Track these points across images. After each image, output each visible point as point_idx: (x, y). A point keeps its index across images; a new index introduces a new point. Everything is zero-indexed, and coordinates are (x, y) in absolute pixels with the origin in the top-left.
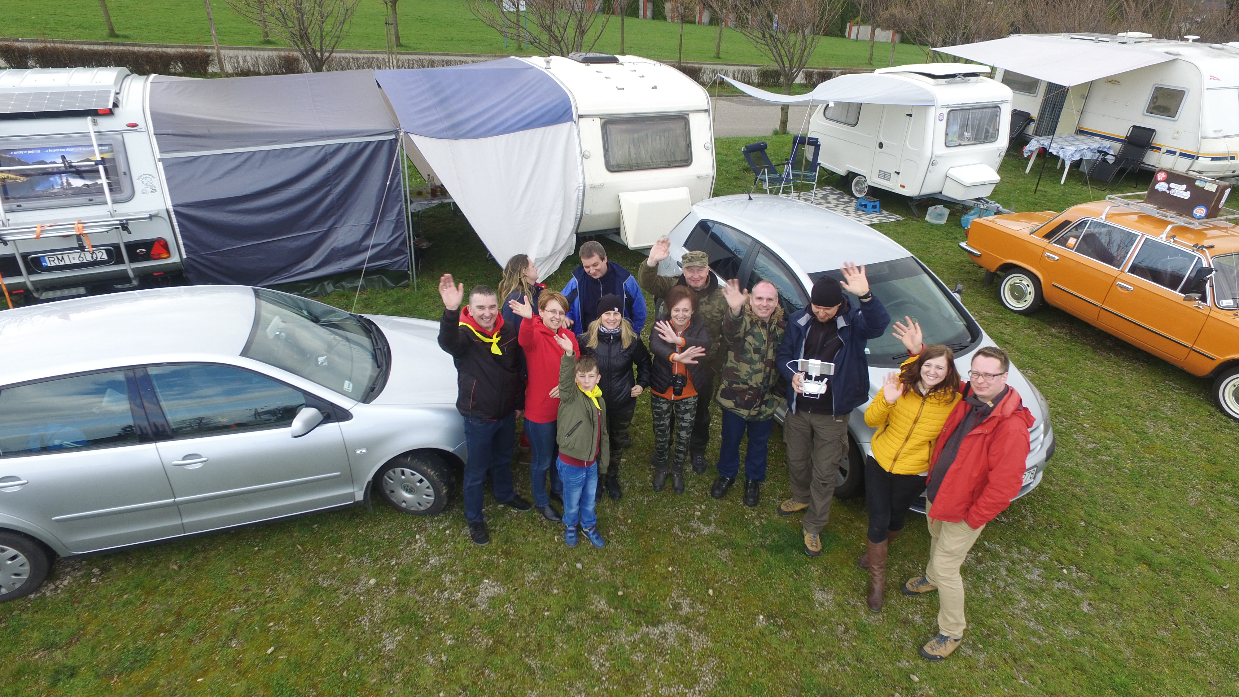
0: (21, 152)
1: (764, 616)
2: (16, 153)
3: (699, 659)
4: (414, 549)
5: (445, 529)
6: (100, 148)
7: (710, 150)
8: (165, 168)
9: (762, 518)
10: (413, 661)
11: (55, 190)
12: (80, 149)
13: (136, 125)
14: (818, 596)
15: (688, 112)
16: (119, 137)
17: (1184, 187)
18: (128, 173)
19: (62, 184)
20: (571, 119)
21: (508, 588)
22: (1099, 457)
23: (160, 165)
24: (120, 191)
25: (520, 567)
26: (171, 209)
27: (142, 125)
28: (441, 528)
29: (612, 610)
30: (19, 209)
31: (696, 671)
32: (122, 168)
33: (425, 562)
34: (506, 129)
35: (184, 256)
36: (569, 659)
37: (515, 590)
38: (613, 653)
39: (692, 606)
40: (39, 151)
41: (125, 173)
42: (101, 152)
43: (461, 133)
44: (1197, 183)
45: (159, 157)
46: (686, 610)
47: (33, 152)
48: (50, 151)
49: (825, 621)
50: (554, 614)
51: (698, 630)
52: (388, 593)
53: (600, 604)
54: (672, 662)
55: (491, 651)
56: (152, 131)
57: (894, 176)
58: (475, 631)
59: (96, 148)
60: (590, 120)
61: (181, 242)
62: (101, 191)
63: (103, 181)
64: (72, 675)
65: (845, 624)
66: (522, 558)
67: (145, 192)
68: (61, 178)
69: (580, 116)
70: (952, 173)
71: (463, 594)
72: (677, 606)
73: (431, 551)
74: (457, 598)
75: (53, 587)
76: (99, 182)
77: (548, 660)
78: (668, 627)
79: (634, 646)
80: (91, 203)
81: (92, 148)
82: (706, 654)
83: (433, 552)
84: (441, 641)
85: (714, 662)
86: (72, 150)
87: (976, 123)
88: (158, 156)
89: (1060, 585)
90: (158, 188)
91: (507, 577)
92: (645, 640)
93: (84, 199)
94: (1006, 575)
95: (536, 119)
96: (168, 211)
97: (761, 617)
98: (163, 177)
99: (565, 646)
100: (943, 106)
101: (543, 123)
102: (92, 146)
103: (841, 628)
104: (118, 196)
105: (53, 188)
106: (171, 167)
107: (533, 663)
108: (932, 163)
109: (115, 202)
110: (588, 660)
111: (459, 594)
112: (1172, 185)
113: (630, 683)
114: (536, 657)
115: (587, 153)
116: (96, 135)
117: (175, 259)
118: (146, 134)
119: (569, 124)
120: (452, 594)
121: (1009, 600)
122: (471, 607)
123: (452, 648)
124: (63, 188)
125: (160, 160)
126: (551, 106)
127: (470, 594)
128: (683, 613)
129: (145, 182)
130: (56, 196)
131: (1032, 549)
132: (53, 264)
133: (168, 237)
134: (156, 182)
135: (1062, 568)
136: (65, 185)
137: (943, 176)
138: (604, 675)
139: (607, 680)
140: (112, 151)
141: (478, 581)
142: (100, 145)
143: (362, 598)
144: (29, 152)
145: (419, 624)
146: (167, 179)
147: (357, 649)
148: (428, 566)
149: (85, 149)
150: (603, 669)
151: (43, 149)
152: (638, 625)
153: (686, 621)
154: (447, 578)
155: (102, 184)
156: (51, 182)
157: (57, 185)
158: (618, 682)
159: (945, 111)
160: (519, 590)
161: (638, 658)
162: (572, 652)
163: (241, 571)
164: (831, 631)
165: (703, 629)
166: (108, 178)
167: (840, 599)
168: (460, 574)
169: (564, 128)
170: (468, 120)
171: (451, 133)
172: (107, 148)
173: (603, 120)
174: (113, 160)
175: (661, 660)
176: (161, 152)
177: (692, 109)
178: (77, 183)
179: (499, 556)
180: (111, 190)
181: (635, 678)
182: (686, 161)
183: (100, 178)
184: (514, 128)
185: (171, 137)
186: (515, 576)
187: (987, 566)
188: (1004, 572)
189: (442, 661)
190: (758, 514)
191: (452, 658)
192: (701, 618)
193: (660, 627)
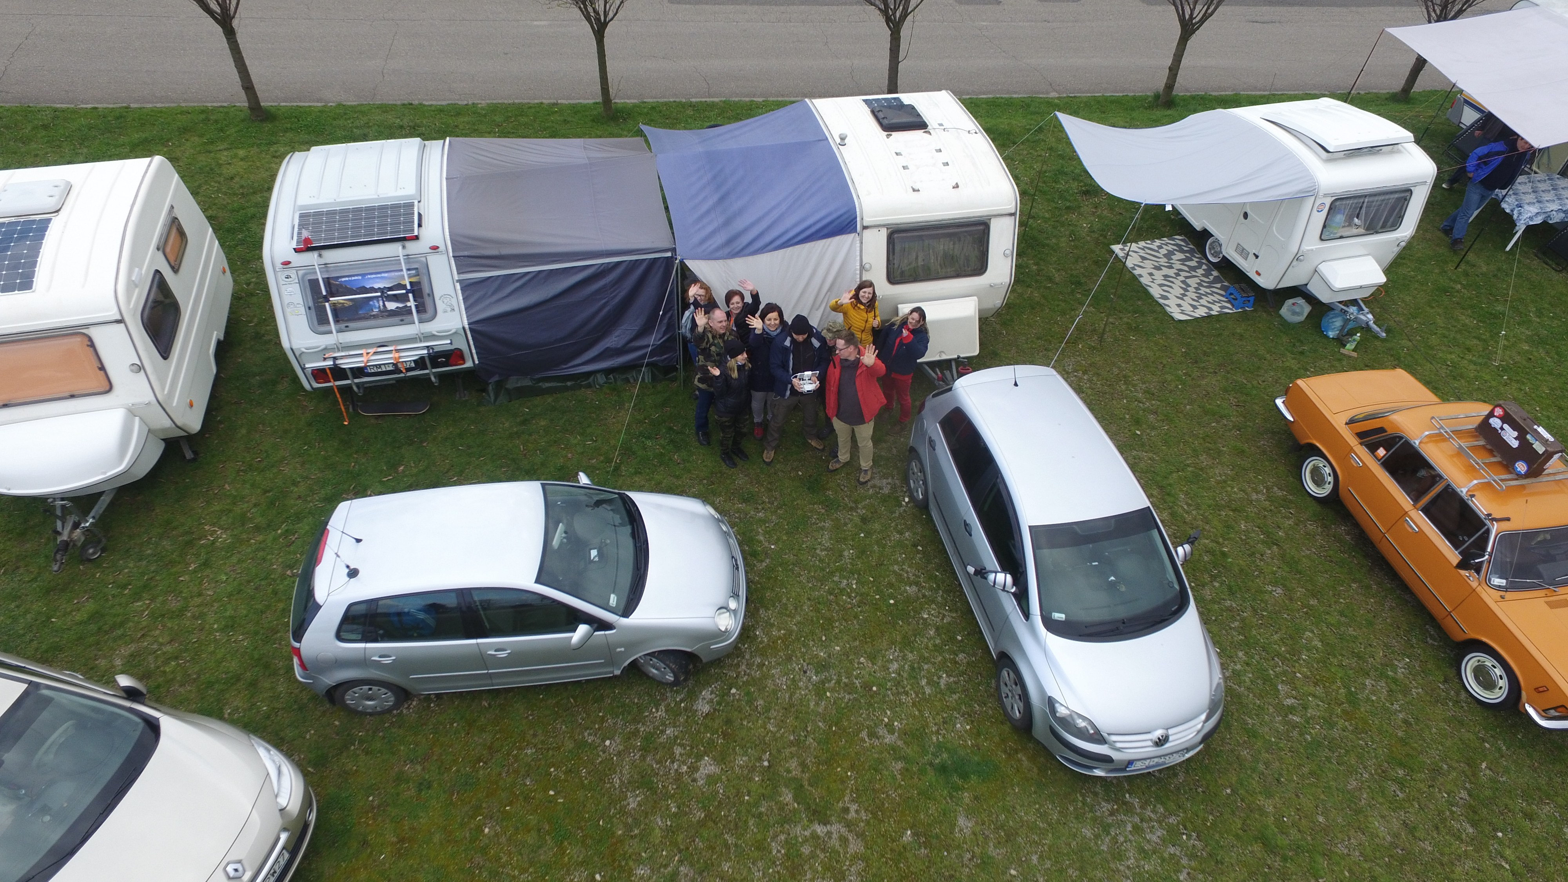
0: (347, 279)
1: (911, 832)
2: (343, 279)
3: (851, 860)
4: (656, 717)
5: (682, 701)
6: (409, 272)
7: (1010, 258)
8: (463, 289)
9: (940, 734)
10: (647, 821)
11: (374, 313)
12: (393, 274)
13: (437, 248)
14: (962, 821)
15: (990, 217)
16: (424, 259)
17: (1516, 434)
18: (431, 294)
19: (379, 307)
20: (854, 230)
21: (722, 768)
22: (1290, 716)
23: (458, 286)
24: (425, 311)
25: (734, 750)
26: (467, 327)
27: (442, 248)
28: (678, 700)
29: (796, 805)
30: (347, 329)
31: (846, 870)
32: (426, 290)
33: (663, 732)
34: (784, 243)
35: (477, 362)
36: (756, 842)
37: (727, 771)
38: (790, 844)
39: (857, 812)
40: (360, 278)
41: (429, 295)
42: (410, 276)
43: (737, 250)
44: (1529, 437)
45: (457, 279)
46: (852, 815)
47: (356, 278)
48: (369, 276)
49: (959, 847)
50: (752, 800)
51: (856, 835)
52: (634, 756)
53: (787, 797)
54: (830, 860)
55: (702, 823)
56: (451, 254)
57: (1251, 257)
58: (693, 803)
59: (405, 272)
60: (876, 230)
61: (474, 351)
62: (410, 312)
63: (412, 303)
64: (429, 788)
65: (973, 852)
66: (736, 742)
67: (445, 312)
68: (378, 301)
69: (865, 228)
70: (1323, 268)
71: (688, 767)
72: (846, 810)
73: (667, 722)
74: (684, 771)
75: (406, 706)
76: (408, 304)
77: (741, 839)
78: (836, 828)
79: (806, 840)
80: (402, 322)
81: (402, 273)
82: (855, 857)
83: (670, 723)
84: (668, 808)
85: (861, 865)
86: (386, 275)
87: (1373, 211)
88: (456, 277)
89: (1172, 850)
90: (456, 308)
91: (722, 759)
92: (815, 836)
93: (396, 319)
94: (1130, 831)
95: (817, 232)
96: (464, 328)
97: (909, 832)
98: (461, 298)
99: (755, 830)
100: (1325, 195)
101: (823, 236)
102: (402, 270)
103: (968, 856)
104: (424, 316)
105: (373, 311)
106: (468, 287)
107: (731, 840)
108: (1297, 258)
109: (421, 321)
110: (769, 845)
111: (685, 767)
112: (1506, 426)
113: (795, 871)
114: (733, 835)
115: (867, 266)
116: (404, 259)
117: (469, 364)
118: (445, 257)
119: (853, 235)
120: (679, 766)
121: (1119, 856)
122: (692, 781)
123: (675, 815)
124: (380, 311)
125: (458, 281)
126: (834, 216)
127: (694, 769)
128: (849, 817)
129: (445, 301)
130: (375, 317)
131: (1166, 809)
132: (373, 371)
133: (464, 347)
134: (454, 302)
135: (1184, 834)
136: (382, 307)
137: (1313, 270)
138: (779, 860)
139: (780, 864)
140: (418, 275)
141: (699, 757)
142: (408, 270)
143: (615, 758)
144: (353, 278)
145: (652, 789)
146: (463, 299)
147: (610, 804)
148: (665, 736)
149: (397, 274)
150: (779, 855)
151: (363, 275)
152: (811, 821)
153: (849, 825)
154: (678, 750)
155: (410, 307)
156: (371, 305)
157: (376, 308)
158: (787, 868)
159: (1328, 201)
160: (729, 772)
161: (806, 850)
162: (759, 837)
163: (531, 715)
164: (960, 857)
165: (860, 835)
166: (415, 301)
167: (978, 829)
168: (688, 748)
169: (846, 240)
170: (746, 230)
171: (727, 250)
172: (414, 272)
173: (889, 231)
174: (419, 283)
175: (822, 856)
176: (459, 273)
177: (995, 213)
178: (392, 306)
179: (719, 736)
180: (418, 312)
181: (800, 867)
182: (980, 267)
183: (409, 301)
184: (793, 242)
185: (466, 259)
186: (729, 759)
187: (1117, 819)
188: (1129, 828)
189: (667, 825)
190: (938, 729)
191: (674, 825)
192: (862, 824)
193: (829, 827)
